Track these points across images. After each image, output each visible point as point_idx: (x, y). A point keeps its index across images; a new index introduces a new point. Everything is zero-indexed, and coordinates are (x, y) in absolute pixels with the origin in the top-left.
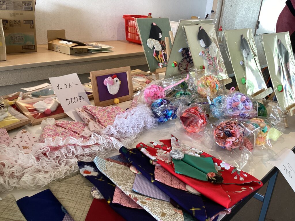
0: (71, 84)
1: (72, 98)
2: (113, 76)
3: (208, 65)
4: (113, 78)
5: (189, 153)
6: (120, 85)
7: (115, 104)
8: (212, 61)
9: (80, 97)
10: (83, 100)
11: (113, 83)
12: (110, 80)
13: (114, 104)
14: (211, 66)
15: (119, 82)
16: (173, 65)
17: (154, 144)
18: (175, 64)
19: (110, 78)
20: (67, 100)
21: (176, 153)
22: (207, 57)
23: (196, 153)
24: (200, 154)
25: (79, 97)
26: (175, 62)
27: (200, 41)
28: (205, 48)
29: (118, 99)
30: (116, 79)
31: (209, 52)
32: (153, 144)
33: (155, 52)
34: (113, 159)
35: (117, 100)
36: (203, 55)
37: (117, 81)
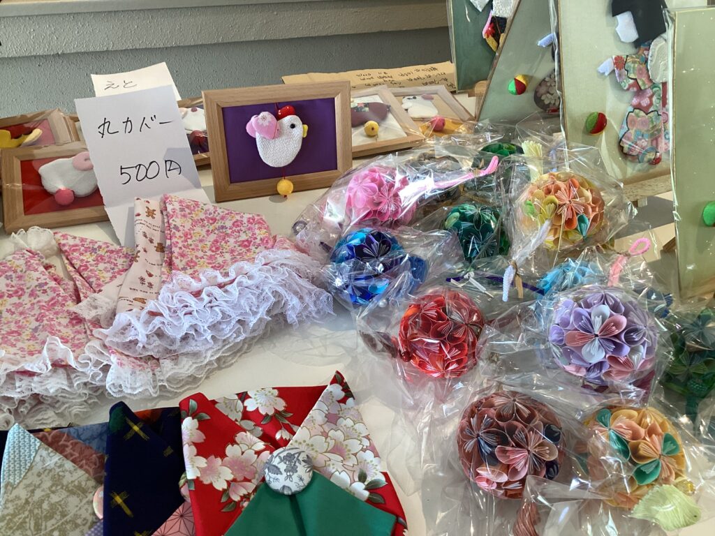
0: (148, 121)
1: (140, 165)
2: (278, 109)
3: (631, 109)
4: (278, 118)
5: (337, 473)
6: (303, 139)
7: (279, 194)
8: (651, 97)
9: (168, 163)
10: (176, 172)
11: (276, 133)
12: (266, 123)
13: (274, 193)
14: (642, 114)
15: (301, 130)
16: (512, 87)
17: (247, 402)
18: (518, 83)
19: (264, 118)
20: (123, 171)
21: (282, 466)
22: (631, 81)
23: (362, 478)
24: (372, 488)
25: (166, 161)
26: (520, 78)
27: (619, 17)
28: (637, 44)
29: (290, 180)
30: (288, 120)
31: (646, 62)
32: (243, 402)
33: (491, 24)
34: (79, 437)
35: (285, 185)
36: (617, 72)
37: (293, 126)
